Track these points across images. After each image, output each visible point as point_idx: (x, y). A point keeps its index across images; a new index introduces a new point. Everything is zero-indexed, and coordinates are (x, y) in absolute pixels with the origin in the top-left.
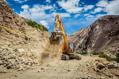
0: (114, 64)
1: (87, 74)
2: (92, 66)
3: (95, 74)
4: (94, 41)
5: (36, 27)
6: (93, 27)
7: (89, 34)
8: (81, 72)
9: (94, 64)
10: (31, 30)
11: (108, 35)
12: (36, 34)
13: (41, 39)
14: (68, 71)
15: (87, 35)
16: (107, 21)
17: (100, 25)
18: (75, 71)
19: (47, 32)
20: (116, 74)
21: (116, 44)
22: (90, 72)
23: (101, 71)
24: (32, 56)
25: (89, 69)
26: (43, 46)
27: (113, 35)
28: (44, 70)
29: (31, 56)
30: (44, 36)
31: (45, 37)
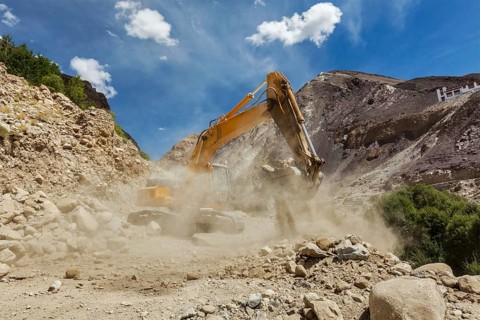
0: (353, 244)
1: (261, 288)
2: (280, 255)
3: (290, 286)
5: (52, 85)
9: (289, 248)
11: (342, 141)
12: (51, 119)
13: (75, 141)
14: (189, 278)
16: (340, 90)
17: (319, 103)
18: (214, 279)
19: (103, 111)
20: (358, 282)
21: (364, 176)
22: (273, 279)
23: (308, 272)
25: (270, 269)
26: (83, 174)
27: (356, 142)
30: (89, 128)
31: (95, 132)
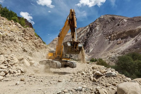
0: (112, 72)
1: (82, 85)
2: (88, 75)
3: (91, 84)
4: (92, 45)
5: (15, 20)
6: (92, 28)
7: (87, 35)
8: (75, 83)
9: (91, 73)
10: (5, 24)
11: (109, 38)
12: (15, 31)
13: (22, 38)
14: (59, 82)
15: (85, 37)
16: (108, 21)
17: (101, 25)
18: (67, 82)
19: (31, 28)
20: (113, 84)
21: (116, 50)
22: (86, 82)
23: (97, 80)
24: (7, 62)
25: (85, 79)
26: (25, 48)
27: (113, 38)
28: (24, 82)
29: (5, 62)
30: (27, 34)
31: (29, 35)
